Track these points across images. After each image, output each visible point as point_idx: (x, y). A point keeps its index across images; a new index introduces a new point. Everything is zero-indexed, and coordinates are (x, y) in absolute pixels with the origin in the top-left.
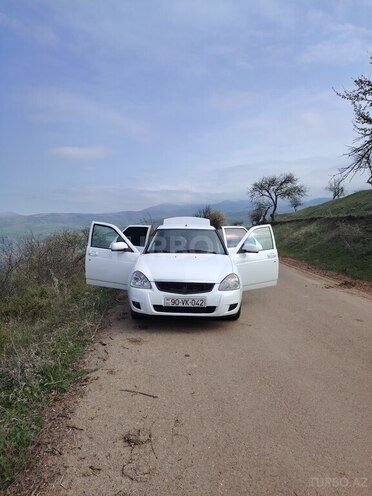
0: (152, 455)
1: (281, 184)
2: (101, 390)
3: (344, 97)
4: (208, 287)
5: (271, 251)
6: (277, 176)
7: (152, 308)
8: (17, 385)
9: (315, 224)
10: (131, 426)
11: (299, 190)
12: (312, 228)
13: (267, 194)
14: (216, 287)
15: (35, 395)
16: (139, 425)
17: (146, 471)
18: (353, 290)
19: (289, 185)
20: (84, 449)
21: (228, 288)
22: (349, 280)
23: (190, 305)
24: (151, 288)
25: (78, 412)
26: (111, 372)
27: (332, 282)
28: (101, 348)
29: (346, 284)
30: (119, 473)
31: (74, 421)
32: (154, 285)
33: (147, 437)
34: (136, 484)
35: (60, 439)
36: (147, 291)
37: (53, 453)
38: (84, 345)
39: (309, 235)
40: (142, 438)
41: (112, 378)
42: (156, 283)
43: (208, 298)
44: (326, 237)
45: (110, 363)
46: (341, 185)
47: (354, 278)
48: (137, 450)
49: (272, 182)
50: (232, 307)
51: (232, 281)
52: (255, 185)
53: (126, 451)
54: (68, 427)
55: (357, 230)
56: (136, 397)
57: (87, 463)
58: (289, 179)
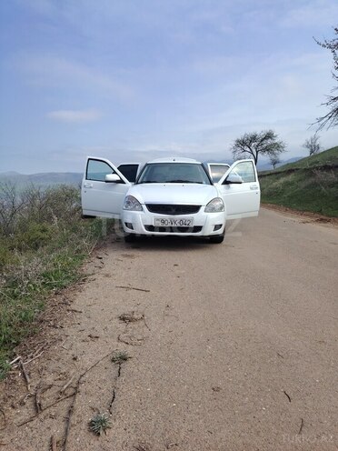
0: (145, 329)
1: (262, 141)
2: (98, 287)
3: (324, 46)
4: (195, 209)
5: (254, 183)
6: (258, 133)
7: (144, 228)
8: (22, 283)
9: (293, 174)
10: (125, 309)
11: (278, 146)
12: (291, 178)
13: (248, 149)
14: (202, 209)
15: (38, 290)
16: (132, 309)
17: (140, 337)
18: (328, 224)
19: (269, 141)
20: (83, 325)
21: (213, 210)
22: (325, 218)
23: (179, 225)
24: (142, 210)
25: (77, 301)
26: (107, 276)
27: (308, 219)
28: (98, 261)
29: (322, 220)
30: (116, 339)
31: (73, 307)
32: (145, 207)
33: (140, 316)
34: (130, 347)
35: (61, 318)
36: (138, 213)
37: (54, 326)
38: (82, 259)
39: (287, 184)
40: (135, 316)
41: (107, 280)
42: (147, 205)
43: (196, 219)
44: (303, 185)
45: (106, 270)
46: (318, 143)
47: (328, 216)
48: (131, 325)
49: (254, 138)
50: (217, 227)
51: (217, 204)
52: (238, 141)
53: (122, 326)
54: (68, 310)
55: (332, 176)
56: (130, 292)
57: (86, 334)
58: (269, 136)
